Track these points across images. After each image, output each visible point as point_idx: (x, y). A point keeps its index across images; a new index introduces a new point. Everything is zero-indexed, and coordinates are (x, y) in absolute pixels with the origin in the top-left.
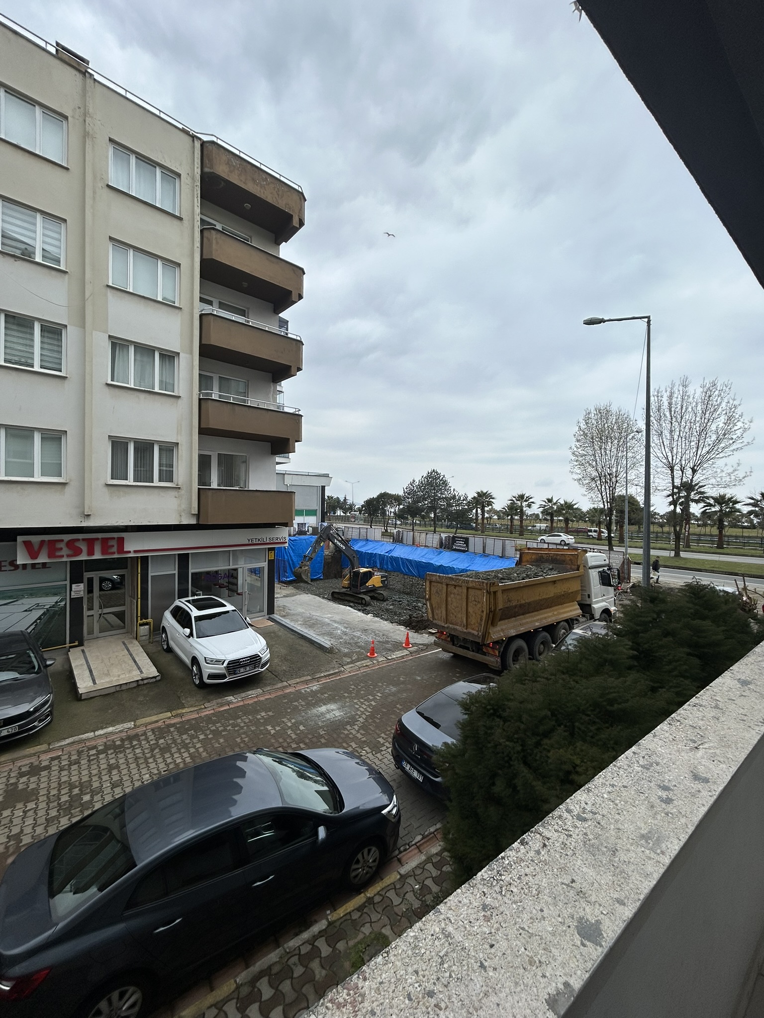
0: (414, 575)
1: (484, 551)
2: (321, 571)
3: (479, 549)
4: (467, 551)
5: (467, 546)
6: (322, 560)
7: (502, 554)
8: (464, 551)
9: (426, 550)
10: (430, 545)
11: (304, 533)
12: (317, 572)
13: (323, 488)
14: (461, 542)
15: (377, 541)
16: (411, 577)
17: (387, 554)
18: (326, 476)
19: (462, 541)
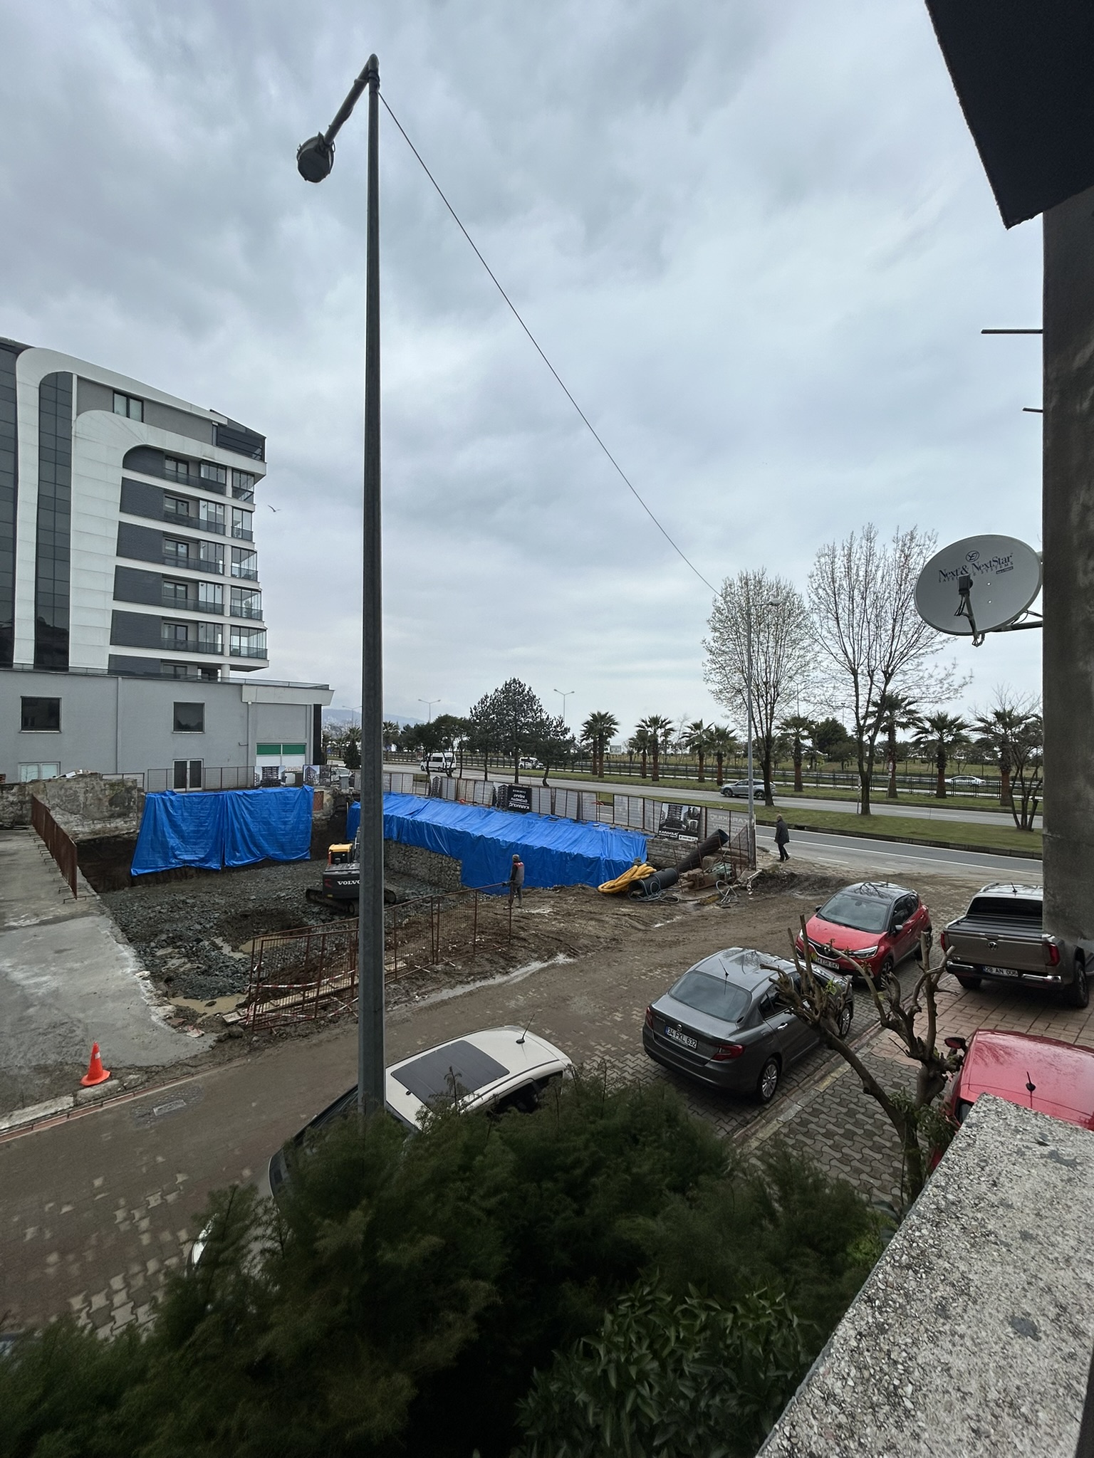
0: (443, 854)
1: (553, 812)
2: (306, 847)
3: (546, 809)
4: (529, 811)
5: (530, 802)
6: (307, 828)
7: (578, 816)
8: (524, 811)
9: (470, 808)
10: (479, 800)
11: (276, 783)
12: (299, 849)
13: (317, 708)
14: (521, 796)
15: (404, 795)
16: (440, 857)
17: (408, 817)
18: (325, 688)
19: (522, 794)
